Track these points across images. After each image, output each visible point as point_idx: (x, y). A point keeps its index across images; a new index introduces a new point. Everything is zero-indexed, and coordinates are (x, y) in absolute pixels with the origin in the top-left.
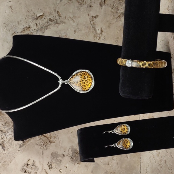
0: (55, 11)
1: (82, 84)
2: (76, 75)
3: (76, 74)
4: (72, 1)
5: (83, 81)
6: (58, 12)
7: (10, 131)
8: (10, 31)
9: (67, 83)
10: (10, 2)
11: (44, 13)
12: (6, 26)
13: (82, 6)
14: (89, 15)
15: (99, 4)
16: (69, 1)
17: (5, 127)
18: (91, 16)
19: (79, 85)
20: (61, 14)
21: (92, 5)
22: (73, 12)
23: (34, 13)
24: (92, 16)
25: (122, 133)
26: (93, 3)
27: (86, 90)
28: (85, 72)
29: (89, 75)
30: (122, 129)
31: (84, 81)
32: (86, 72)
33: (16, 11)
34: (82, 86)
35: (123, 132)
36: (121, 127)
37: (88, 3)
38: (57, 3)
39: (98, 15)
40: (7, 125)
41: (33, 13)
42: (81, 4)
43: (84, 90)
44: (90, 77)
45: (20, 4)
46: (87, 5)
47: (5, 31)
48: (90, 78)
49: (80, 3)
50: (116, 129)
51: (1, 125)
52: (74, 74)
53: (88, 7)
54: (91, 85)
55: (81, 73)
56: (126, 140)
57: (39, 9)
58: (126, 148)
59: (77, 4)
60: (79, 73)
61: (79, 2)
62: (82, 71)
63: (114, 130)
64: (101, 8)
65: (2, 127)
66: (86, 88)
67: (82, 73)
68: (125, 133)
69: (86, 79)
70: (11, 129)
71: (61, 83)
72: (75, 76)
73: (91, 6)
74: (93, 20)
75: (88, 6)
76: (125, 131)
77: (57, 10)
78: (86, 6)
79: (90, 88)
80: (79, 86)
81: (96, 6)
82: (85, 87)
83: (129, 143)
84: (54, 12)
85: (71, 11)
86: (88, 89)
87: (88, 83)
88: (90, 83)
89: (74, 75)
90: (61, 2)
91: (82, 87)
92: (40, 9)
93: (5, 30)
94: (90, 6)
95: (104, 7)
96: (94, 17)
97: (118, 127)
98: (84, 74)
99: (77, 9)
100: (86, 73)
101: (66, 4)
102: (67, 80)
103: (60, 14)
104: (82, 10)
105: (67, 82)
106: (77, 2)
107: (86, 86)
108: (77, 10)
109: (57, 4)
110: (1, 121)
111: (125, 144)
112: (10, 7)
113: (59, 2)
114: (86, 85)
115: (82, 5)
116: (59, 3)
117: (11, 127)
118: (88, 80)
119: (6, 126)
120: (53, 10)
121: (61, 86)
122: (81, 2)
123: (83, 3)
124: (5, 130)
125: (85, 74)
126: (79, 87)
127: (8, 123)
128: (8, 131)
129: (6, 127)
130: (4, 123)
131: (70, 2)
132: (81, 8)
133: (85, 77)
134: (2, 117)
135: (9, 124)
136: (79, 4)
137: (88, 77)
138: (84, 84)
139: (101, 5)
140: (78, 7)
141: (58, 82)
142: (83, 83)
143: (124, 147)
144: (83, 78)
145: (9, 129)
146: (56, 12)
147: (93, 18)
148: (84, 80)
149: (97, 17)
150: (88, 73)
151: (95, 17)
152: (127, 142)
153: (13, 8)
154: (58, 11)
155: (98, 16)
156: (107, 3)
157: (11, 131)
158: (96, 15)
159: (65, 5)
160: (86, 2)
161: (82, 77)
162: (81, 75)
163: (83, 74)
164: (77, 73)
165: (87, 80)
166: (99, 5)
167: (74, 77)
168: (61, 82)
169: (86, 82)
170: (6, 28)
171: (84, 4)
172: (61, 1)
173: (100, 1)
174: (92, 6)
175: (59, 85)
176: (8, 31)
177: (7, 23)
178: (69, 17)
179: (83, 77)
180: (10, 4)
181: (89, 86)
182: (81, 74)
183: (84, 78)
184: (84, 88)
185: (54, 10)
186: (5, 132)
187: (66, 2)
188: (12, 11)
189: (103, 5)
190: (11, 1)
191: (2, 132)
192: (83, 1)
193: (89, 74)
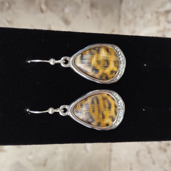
25: (97, 76)
30: (98, 62)
35: (101, 71)
36: (98, 52)
50: (79, 57)
56: (104, 99)
58: (99, 124)
63: (71, 60)
68: (107, 78)
76: (108, 71)
83: (113, 108)
97: (87, 52)
111: (99, 111)
143: (93, 120)
152: (107, 105)
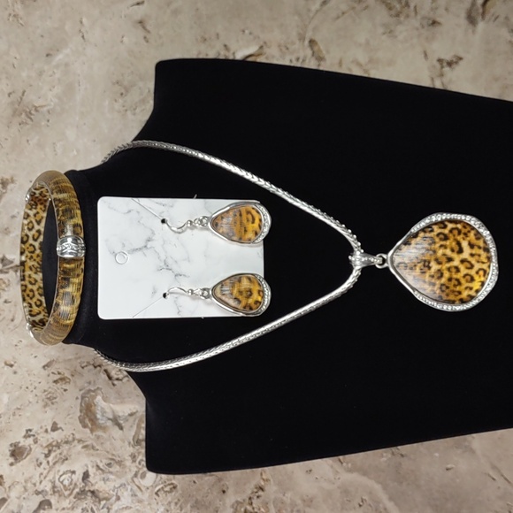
0: (302, 38)
1: (447, 275)
2: (422, 234)
3: (423, 230)
4: (364, 5)
5: (450, 260)
6: (312, 42)
7: (125, 493)
8: (138, 111)
9: (386, 265)
10: (138, 4)
11: (261, 47)
12: (123, 91)
13: (400, 23)
14: (426, 55)
15: (463, 15)
16: (356, 5)
17: (108, 479)
18: (436, 57)
19: (433, 276)
20: (324, 52)
21: (438, 19)
22: (368, 43)
23: (225, 46)
24: (440, 61)
26: (441, 11)
27: (463, 302)
28: (459, 226)
29: (478, 239)
30: (240, 293)
31: (456, 263)
32: (466, 225)
33: (160, 37)
34: (443, 280)
35: (244, 302)
37: (425, 10)
38: (309, 10)
39: (461, 55)
40: (116, 468)
41: (223, 47)
42: (397, 15)
43: (452, 297)
44: (479, 248)
45: (176, 12)
46: (419, 17)
47: (119, 112)
48: (481, 252)
49: (393, 12)
51: (94, 469)
52: (414, 229)
53: (423, 27)
54: (482, 279)
55: (445, 227)
57: (244, 31)
59: (382, 15)
60: (435, 227)
61: (390, 9)
62: (451, 221)
64: (470, 31)
65: (98, 477)
66: (460, 293)
67: (450, 226)
69: (466, 255)
70: (129, 488)
71: (358, 263)
72: (418, 239)
73: (434, 23)
74: (442, 75)
75: (425, 22)
77: (309, 35)
78: (415, 22)
79: (477, 291)
80: (433, 281)
81: (454, 22)
82: (458, 288)
84: (297, 45)
85: (362, 40)
86: (472, 298)
87: (473, 272)
88: (481, 273)
89: (416, 235)
90: (325, 8)
91: (447, 288)
92: (247, 32)
93: (117, 106)
94: (431, 22)
95: (481, 25)
96: (445, 64)
98: (456, 232)
99: (384, 34)
100: (464, 231)
101: (343, 13)
102: (386, 253)
103: (320, 50)
104: (401, 37)
105: (384, 261)
106: (384, 6)
107: (465, 284)
108: (384, 37)
109: (311, 15)
110: (95, 452)
112: (141, 22)
113: (317, 6)
114: (463, 281)
115: (402, 19)
116: (317, 11)
117: (130, 476)
118: (473, 261)
119: (111, 473)
120: (294, 35)
121: (360, 278)
122: (398, 6)
123: (406, 10)
124: (107, 489)
125: (460, 232)
126: (434, 285)
127: (120, 463)
128: (119, 494)
129: (112, 477)
130: (105, 461)
131: (358, 7)
132: (400, 28)
133: (459, 244)
134: (98, 437)
135: (125, 467)
136: (391, 16)
137: (471, 246)
138: (455, 276)
139: (471, 19)
140: (385, 25)
141: (349, 261)
142: (449, 269)
144: (453, 250)
145: (123, 485)
146: (307, 42)
147: (442, 67)
148: (454, 255)
149: (456, 63)
150: (473, 228)
151: (450, 64)
153: (148, 28)
154: (313, 38)
155: (461, 59)
156: (492, 11)
157: (130, 493)
158: (455, 56)
159: (338, 17)
160: (415, 7)
161: (448, 243)
162: (446, 238)
163: (451, 231)
164: (429, 226)
165: (470, 259)
166: (463, 21)
167: (413, 241)
168: (358, 260)
169: (462, 268)
170: (121, 101)
171: (407, 16)
172: (324, 3)
173: (467, 4)
174: (439, 23)
175: (351, 272)
176: (129, 112)
177: (126, 83)
178: (353, 62)
179: (454, 244)
180: (140, 12)
181: (476, 285)
182: (446, 231)
183: (457, 248)
184: (453, 291)
185: (299, 34)
186: (107, 499)
187: (344, 7)
188: (145, 38)
189: (480, 18)
190: (143, 3)
191: (96, 497)
192: (403, 4)
193: (478, 236)
